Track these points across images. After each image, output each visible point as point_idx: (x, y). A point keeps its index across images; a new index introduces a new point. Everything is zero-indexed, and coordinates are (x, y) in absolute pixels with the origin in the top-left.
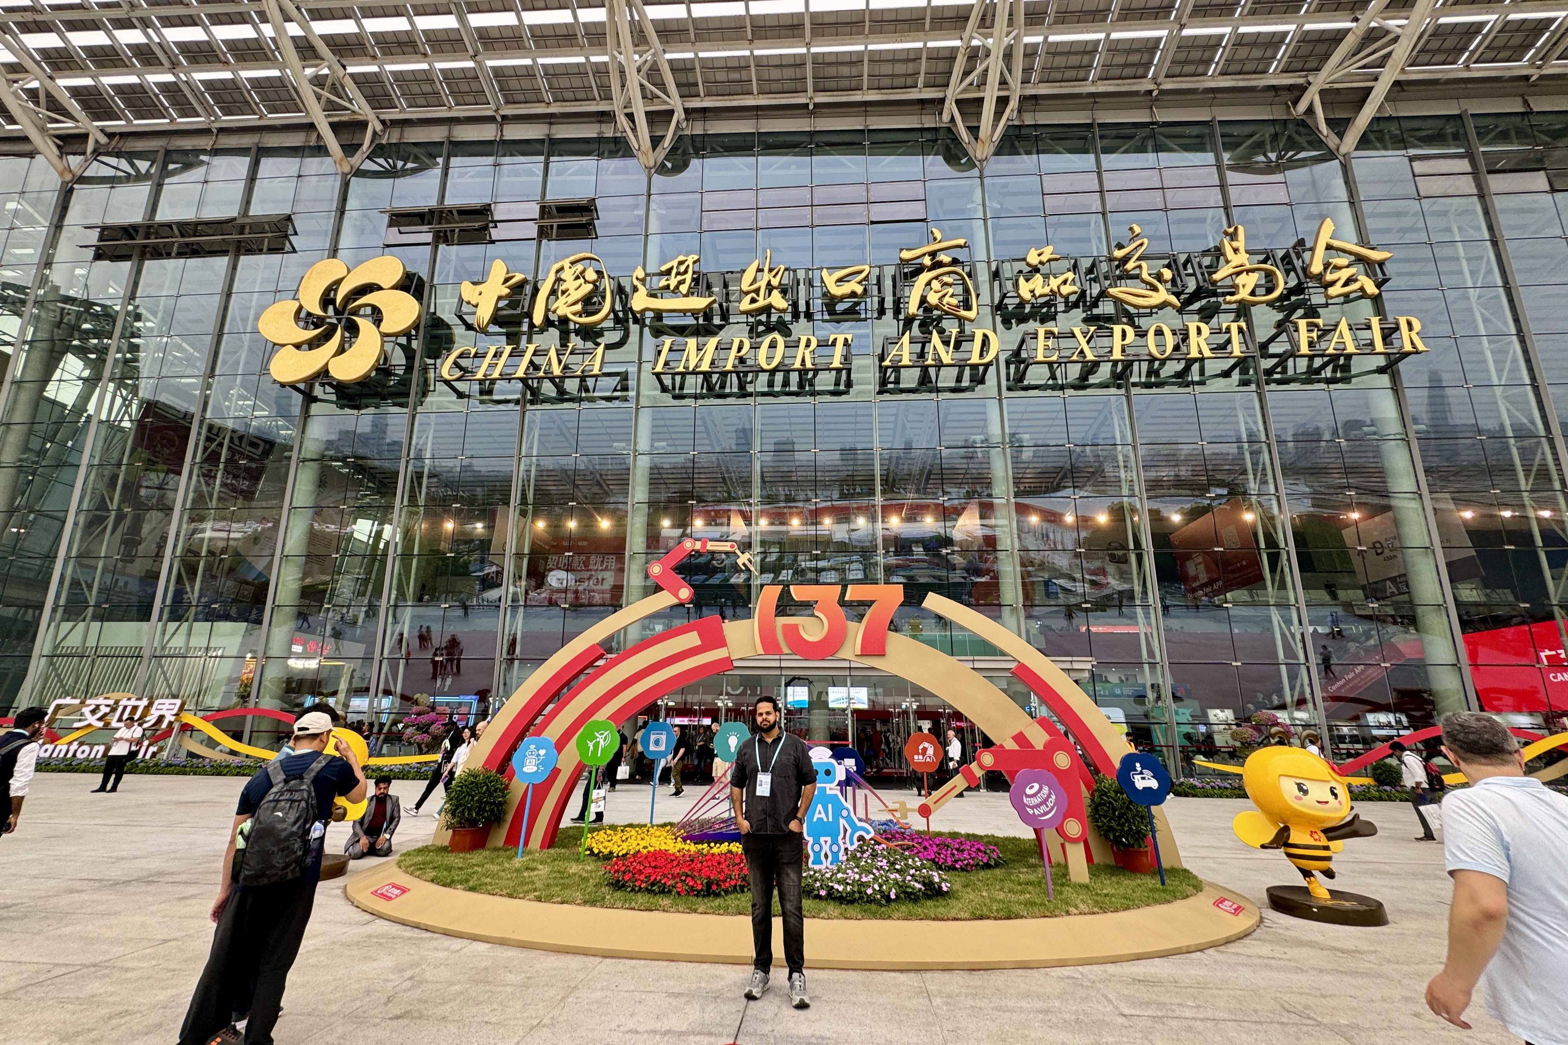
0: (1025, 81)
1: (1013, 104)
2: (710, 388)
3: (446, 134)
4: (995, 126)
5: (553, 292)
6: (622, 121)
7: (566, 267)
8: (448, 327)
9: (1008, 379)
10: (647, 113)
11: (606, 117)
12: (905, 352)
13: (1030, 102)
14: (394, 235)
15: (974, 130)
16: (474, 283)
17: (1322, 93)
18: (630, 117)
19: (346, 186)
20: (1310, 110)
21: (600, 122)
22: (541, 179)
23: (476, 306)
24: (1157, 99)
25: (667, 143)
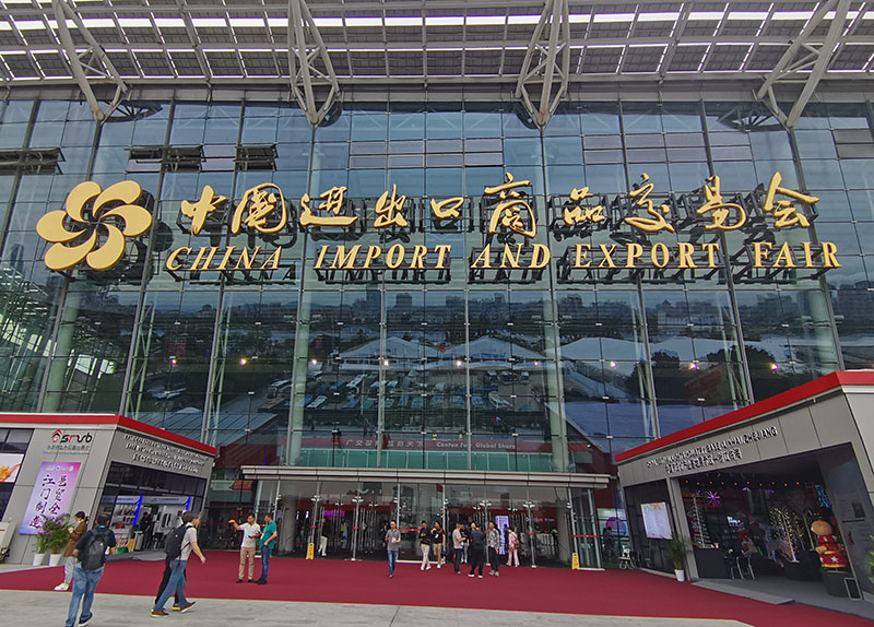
0: (572, 72)
1: (564, 87)
2: (353, 278)
3: (171, 95)
4: (551, 102)
5: (246, 209)
6: (297, 91)
7: (255, 193)
8: (170, 230)
9: (558, 277)
10: (313, 86)
11: (285, 87)
12: (486, 258)
13: (575, 86)
14: (133, 165)
15: (537, 105)
16: (190, 202)
17: (774, 86)
18: (302, 89)
19: (100, 129)
20: (767, 96)
21: (280, 91)
22: (238, 128)
23: (192, 218)
24: (662, 87)
25: (326, 107)
